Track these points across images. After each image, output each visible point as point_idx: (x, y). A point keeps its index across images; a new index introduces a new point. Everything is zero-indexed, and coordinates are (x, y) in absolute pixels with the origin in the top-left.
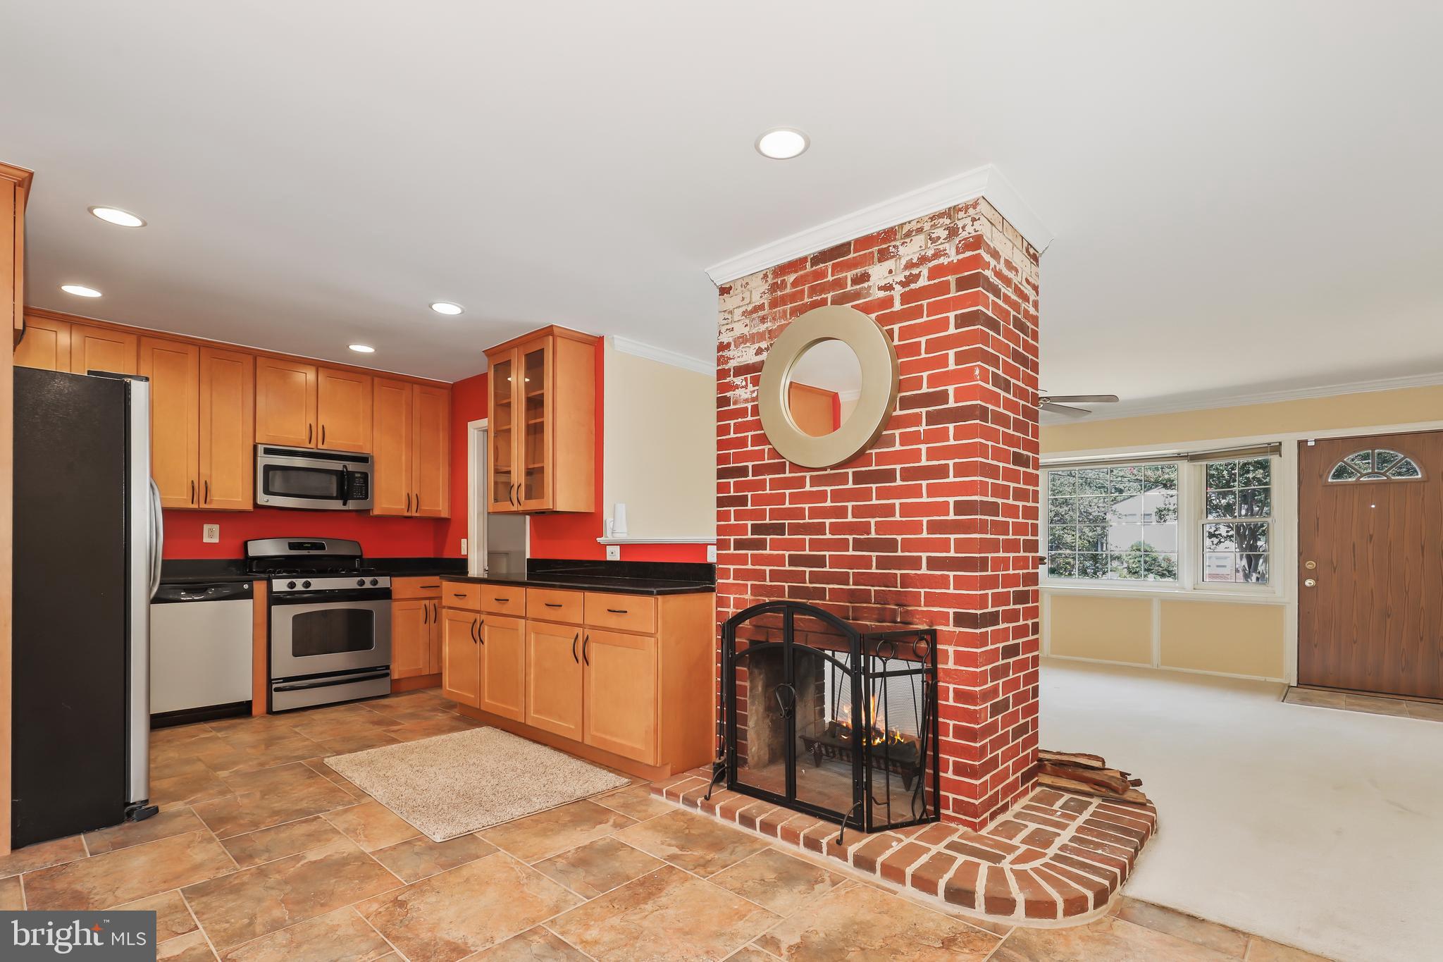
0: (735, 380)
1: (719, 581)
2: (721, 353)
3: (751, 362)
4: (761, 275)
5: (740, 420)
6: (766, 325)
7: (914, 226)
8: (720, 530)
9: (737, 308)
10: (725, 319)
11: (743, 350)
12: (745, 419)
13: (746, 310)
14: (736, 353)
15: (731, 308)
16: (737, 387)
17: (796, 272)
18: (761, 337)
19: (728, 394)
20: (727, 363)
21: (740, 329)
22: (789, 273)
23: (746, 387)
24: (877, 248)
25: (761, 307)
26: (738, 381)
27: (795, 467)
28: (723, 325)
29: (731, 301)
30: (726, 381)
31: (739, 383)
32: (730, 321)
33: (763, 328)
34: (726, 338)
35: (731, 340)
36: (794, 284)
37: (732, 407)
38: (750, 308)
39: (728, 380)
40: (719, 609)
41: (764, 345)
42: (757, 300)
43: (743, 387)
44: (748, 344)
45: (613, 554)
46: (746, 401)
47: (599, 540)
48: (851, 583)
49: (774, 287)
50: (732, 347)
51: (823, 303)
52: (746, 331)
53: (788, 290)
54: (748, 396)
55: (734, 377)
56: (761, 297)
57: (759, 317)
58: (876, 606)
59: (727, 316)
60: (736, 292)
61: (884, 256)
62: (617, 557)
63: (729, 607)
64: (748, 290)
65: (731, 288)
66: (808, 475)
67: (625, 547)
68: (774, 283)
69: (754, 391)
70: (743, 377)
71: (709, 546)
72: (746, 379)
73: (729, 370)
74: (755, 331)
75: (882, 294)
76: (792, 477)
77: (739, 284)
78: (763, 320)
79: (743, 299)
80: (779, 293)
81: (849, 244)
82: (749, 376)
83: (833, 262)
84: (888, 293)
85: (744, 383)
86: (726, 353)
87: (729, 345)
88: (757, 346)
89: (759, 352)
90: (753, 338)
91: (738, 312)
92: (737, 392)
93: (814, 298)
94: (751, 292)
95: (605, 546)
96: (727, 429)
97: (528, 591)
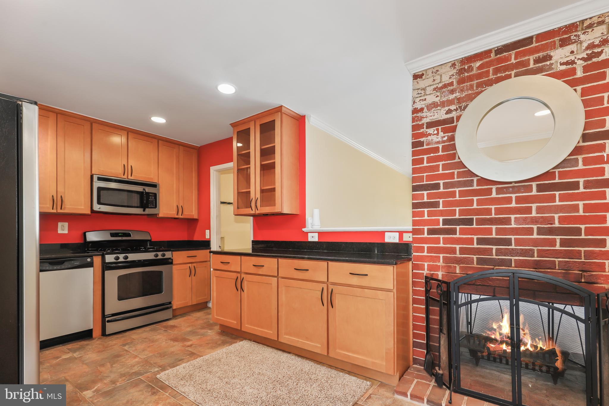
0: (427, 130)
1: (414, 254)
2: (415, 115)
3: (442, 119)
4: (450, 64)
5: (432, 155)
6: (454, 95)
7: (595, 20)
8: (415, 223)
9: (428, 86)
10: (418, 94)
11: (435, 112)
12: (437, 154)
13: (437, 87)
14: (428, 114)
15: (423, 87)
16: (430, 134)
17: (481, 60)
18: (451, 102)
19: (422, 140)
20: (421, 120)
21: (431, 99)
22: (475, 61)
23: (438, 134)
24: (559, 38)
25: (451, 84)
26: (431, 131)
27: (483, 181)
28: (417, 97)
29: (422, 83)
30: (420, 131)
31: (431, 132)
32: (423, 94)
33: (452, 97)
34: (419, 106)
35: (423, 106)
36: (479, 68)
37: (425, 147)
38: (440, 85)
39: (422, 130)
40: (414, 271)
41: (453, 107)
42: (446, 79)
43: (434, 134)
44: (439, 108)
45: (313, 238)
46: (438, 142)
47: (303, 229)
48: (536, 255)
49: (461, 71)
50: (425, 110)
51: (509, 77)
52: (437, 100)
53: (475, 72)
54: (440, 139)
55: (427, 128)
56: (450, 78)
57: (448, 90)
58: (559, 271)
59: (420, 91)
60: (428, 77)
61: (564, 43)
62: (316, 239)
63: (424, 270)
64: (438, 75)
65: (423, 74)
66: (494, 188)
67: (320, 234)
68: (462, 69)
69: (444, 137)
70: (435, 128)
71: (386, 233)
72: (438, 130)
73: (423, 124)
74: (445, 99)
75: (564, 67)
76: (479, 189)
77: (430, 72)
78: (452, 92)
79: (434, 80)
80: (466, 74)
81: (531, 38)
82: (440, 128)
83: (516, 51)
84: (570, 66)
85: (436, 132)
86: (420, 114)
87: (422, 110)
88: (447, 108)
89: (449, 112)
90: (443, 104)
91: (429, 90)
92: (429, 138)
93: (499, 75)
94: (441, 76)
95: (307, 233)
96: (421, 161)
97: (280, 260)
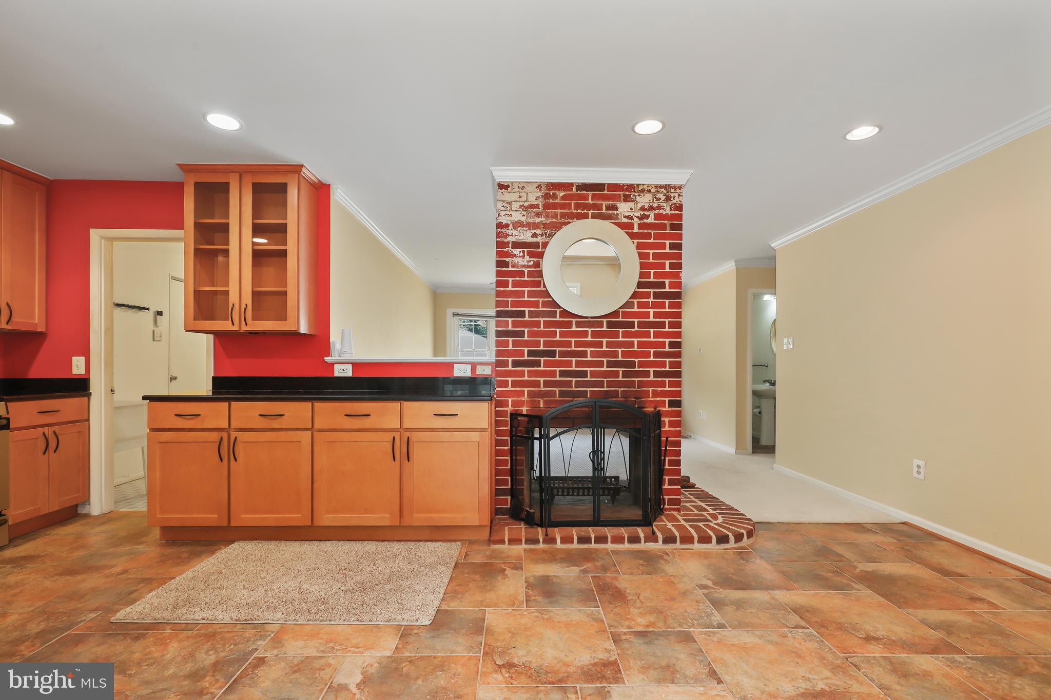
0: (512, 250)
1: (497, 389)
2: (500, 230)
3: (528, 241)
4: (536, 185)
5: (517, 279)
6: (540, 219)
7: (645, 187)
8: (499, 353)
9: (514, 201)
10: (503, 206)
11: (521, 232)
12: (522, 279)
13: (523, 205)
14: (514, 232)
15: (509, 200)
16: (515, 256)
17: (565, 190)
18: (536, 226)
19: (507, 259)
20: (506, 237)
21: (517, 216)
22: (559, 190)
23: (523, 257)
24: (623, 193)
25: (537, 206)
26: (516, 252)
27: (565, 313)
28: (502, 210)
29: (508, 196)
30: (504, 250)
31: (517, 254)
32: (509, 208)
33: (538, 220)
34: (504, 220)
35: (509, 222)
36: (563, 198)
37: (510, 269)
38: (526, 204)
39: (507, 249)
40: (497, 409)
41: (539, 232)
42: (532, 200)
43: (520, 257)
44: (525, 229)
45: (343, 371)
46: (524, 266)
47: (326, 359)
48: (605, 387)
49: (546, 196)
50: (511, 227)
51: (586, 216)
52: (523, 219)
53: (558, 201)
54: (525, 263)
55: (512, 248)
56: (536, 199)
57: (534, 212)
58: (621, 399)
59: (505, 204)
60: (514, 191)
61: (627, 199)
62: (349, 373)
63: (508, 406)
64: (524, 192)
65: (508, 186)
66: (574, 321)
67: (356, 365)
68: (547, 193)
69: (530, 261)
70: (521, 250)
71: (455, 365)
72: (523, 252)
73: (508, 243)
74: (531, 221)
75: (625, 220)
76: (562, 321)
77: (516, 186)
78: (538, 215)
79: (520, 197)
80: (551, 201)
81: (604, 185)
82: (526, 250)
83: (593, 192)
84: (630, 221)
85: (521, 254)
86: (504, 230)
87: (507, 226)
88: (533, 231)
89: (535, 235)
90: (529, 226)
91: (515, 206)
92: (515, 259)
93: (579, 211)
94: (527, 194)
95: (332, 365)
96: (506, 284)
97: (317, 404)
